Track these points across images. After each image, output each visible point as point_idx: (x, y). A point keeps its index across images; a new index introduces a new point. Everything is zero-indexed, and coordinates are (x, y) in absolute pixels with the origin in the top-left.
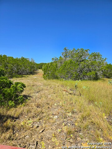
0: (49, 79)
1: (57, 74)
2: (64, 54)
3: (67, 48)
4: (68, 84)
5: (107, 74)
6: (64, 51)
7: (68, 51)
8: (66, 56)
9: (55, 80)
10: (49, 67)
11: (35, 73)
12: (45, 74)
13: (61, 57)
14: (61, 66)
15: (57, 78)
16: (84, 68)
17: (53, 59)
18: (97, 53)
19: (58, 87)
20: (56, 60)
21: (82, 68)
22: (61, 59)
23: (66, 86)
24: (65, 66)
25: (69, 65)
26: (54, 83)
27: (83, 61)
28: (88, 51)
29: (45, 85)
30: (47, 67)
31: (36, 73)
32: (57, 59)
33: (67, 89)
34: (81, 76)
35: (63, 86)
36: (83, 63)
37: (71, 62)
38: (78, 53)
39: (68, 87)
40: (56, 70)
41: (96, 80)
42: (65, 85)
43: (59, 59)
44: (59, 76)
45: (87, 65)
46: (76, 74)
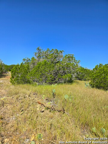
0: (18, 84)
1: (28, 77)
2: (37, 55)
3: (40, 48)
4: (43, 91)
5: (79, 77)
6: (37, 51)
7: (42, 51)
8: (39, 57)
9: (25, 85)
10: (19, 69)
11: (3, 75)
12: (13, 77)
13: (33, 58)
14: (34, 67)
15: (28, 82)
16: (59, 70)
17: (24, 60)
18: (71, 55)
19: (29, 96)
20: (27, 61)
21: (57, 70)
22: (33, 60)
23: (41, 94)
24: (39, 67)
25: (44, 66)
26: (24, 90)
27: (57, 63)
28: (63, 52)
29: (10, 94)
30: (17, 68)
31: (5, 76)
32: (30, 60)
33: (41, 98)
34: (57, 80)
35: (36, 94)
36: (58, 64)
37: (45, 63)
38: (53, 53)
39: (44, 96)
40: (27, 73)
41: (70, 82)
42: (39, 93)
43: (31, 60)
44: (31, 80)
45: (63, 67)
46: (51, 77)
